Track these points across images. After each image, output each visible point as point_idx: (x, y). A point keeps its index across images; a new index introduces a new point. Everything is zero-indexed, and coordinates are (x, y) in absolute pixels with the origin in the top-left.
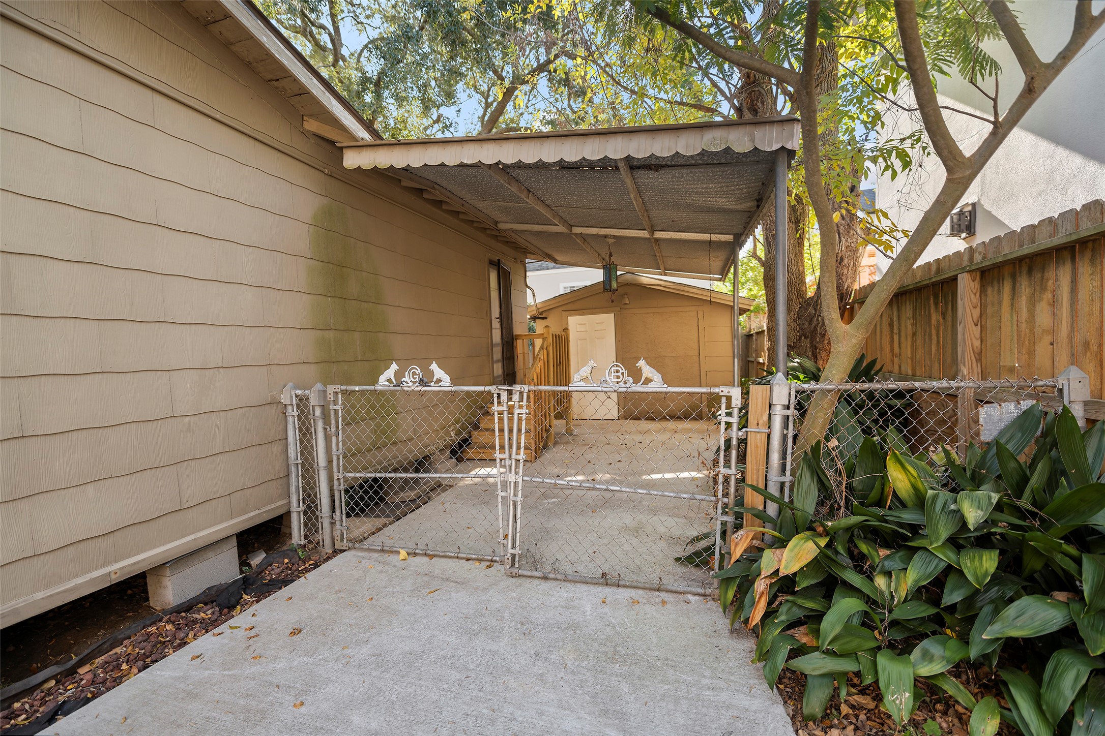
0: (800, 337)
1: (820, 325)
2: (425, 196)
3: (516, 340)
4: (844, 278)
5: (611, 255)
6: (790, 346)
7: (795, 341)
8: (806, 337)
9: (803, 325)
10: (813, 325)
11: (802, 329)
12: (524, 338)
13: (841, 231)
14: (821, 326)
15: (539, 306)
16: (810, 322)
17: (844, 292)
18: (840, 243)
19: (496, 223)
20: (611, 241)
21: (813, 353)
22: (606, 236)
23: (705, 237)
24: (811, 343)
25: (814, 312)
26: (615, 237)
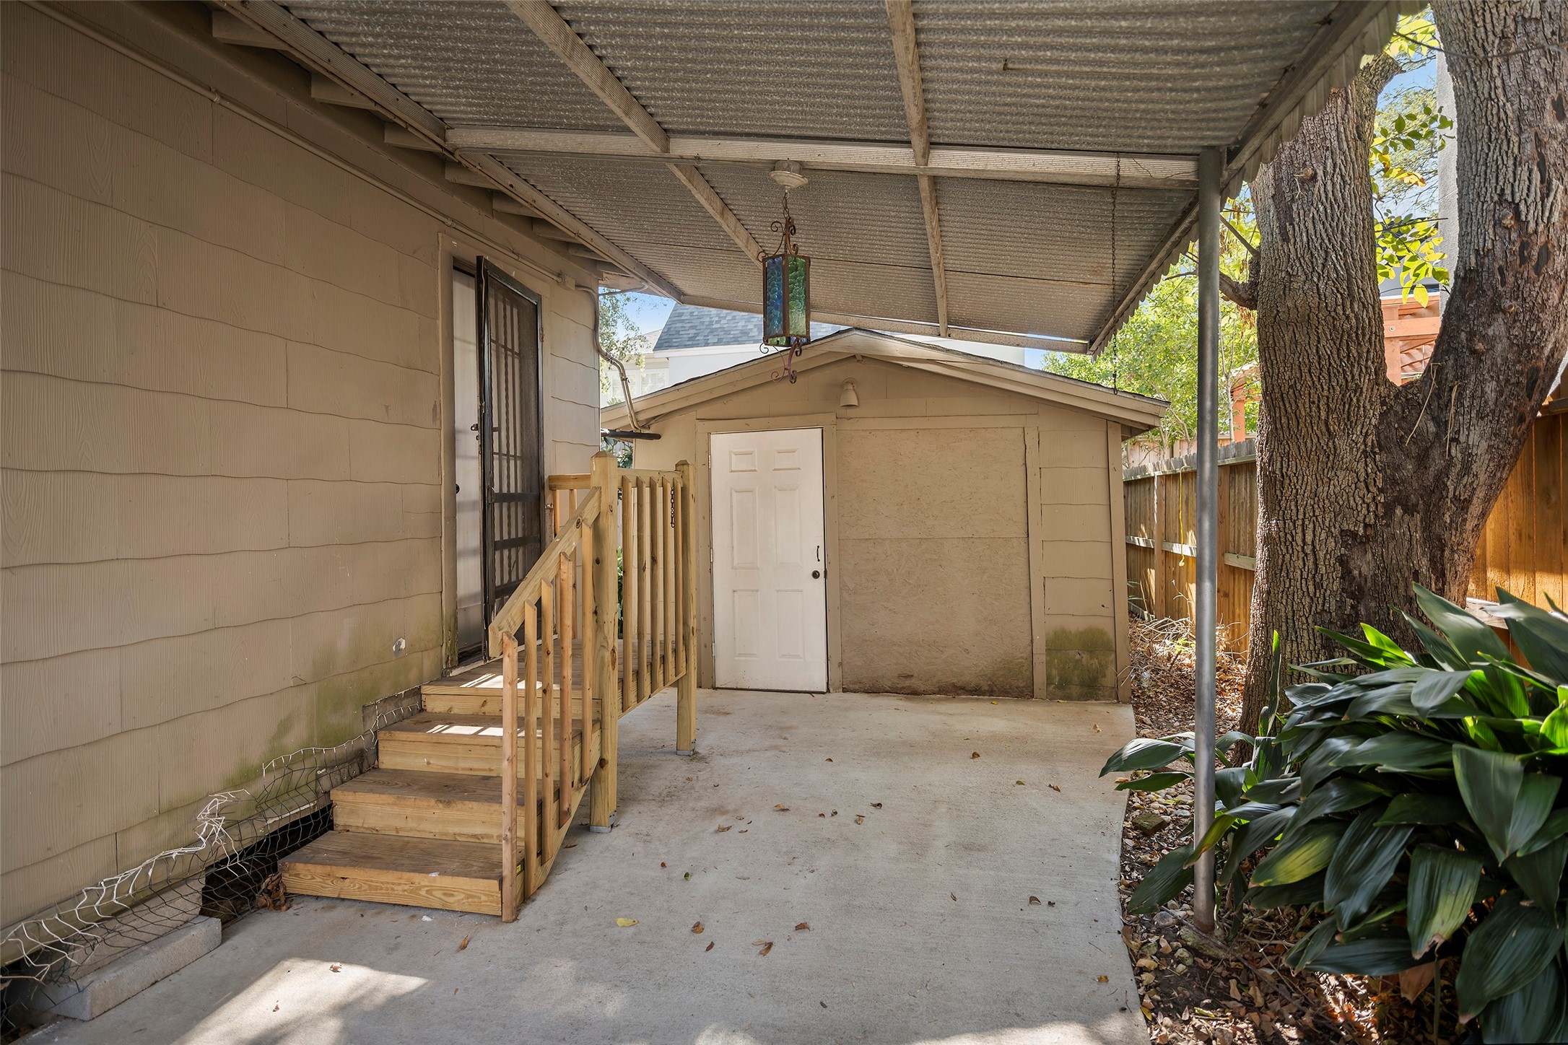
0: (1389, 509)
1: (1454, 472)
2: (220, 32)
3: (553, 489)
4: (1546, 318)
5: (790, 228)
6: (1354, 535)
7: (1371, 519)
8: (1409, 510)
9: (1398, 468)
10: (1432, 470)
11: (1394, 482)
12: (572, 484)
13: (1551, 158)
14: (1460, 476)
15: (638, 407)
16: (1422, 460)
17: (1542, 364)
18: (1544, 197)
19: (442, 126)
20: (793, 180)
21: (1432, 561)
22: (775, 165)
23: (1098, 167)
24: (1427, 527)
25: (1432, 428)
26: (803, 168)
